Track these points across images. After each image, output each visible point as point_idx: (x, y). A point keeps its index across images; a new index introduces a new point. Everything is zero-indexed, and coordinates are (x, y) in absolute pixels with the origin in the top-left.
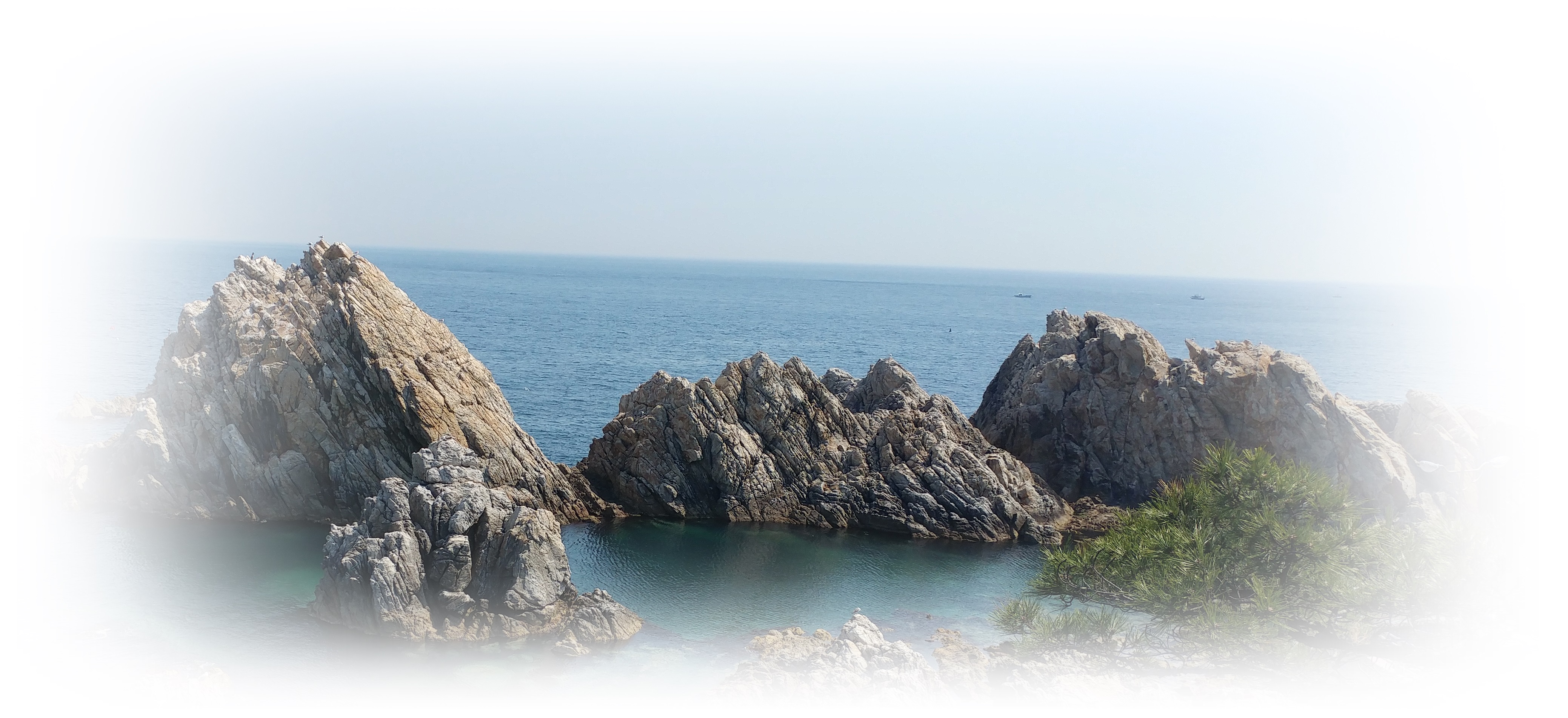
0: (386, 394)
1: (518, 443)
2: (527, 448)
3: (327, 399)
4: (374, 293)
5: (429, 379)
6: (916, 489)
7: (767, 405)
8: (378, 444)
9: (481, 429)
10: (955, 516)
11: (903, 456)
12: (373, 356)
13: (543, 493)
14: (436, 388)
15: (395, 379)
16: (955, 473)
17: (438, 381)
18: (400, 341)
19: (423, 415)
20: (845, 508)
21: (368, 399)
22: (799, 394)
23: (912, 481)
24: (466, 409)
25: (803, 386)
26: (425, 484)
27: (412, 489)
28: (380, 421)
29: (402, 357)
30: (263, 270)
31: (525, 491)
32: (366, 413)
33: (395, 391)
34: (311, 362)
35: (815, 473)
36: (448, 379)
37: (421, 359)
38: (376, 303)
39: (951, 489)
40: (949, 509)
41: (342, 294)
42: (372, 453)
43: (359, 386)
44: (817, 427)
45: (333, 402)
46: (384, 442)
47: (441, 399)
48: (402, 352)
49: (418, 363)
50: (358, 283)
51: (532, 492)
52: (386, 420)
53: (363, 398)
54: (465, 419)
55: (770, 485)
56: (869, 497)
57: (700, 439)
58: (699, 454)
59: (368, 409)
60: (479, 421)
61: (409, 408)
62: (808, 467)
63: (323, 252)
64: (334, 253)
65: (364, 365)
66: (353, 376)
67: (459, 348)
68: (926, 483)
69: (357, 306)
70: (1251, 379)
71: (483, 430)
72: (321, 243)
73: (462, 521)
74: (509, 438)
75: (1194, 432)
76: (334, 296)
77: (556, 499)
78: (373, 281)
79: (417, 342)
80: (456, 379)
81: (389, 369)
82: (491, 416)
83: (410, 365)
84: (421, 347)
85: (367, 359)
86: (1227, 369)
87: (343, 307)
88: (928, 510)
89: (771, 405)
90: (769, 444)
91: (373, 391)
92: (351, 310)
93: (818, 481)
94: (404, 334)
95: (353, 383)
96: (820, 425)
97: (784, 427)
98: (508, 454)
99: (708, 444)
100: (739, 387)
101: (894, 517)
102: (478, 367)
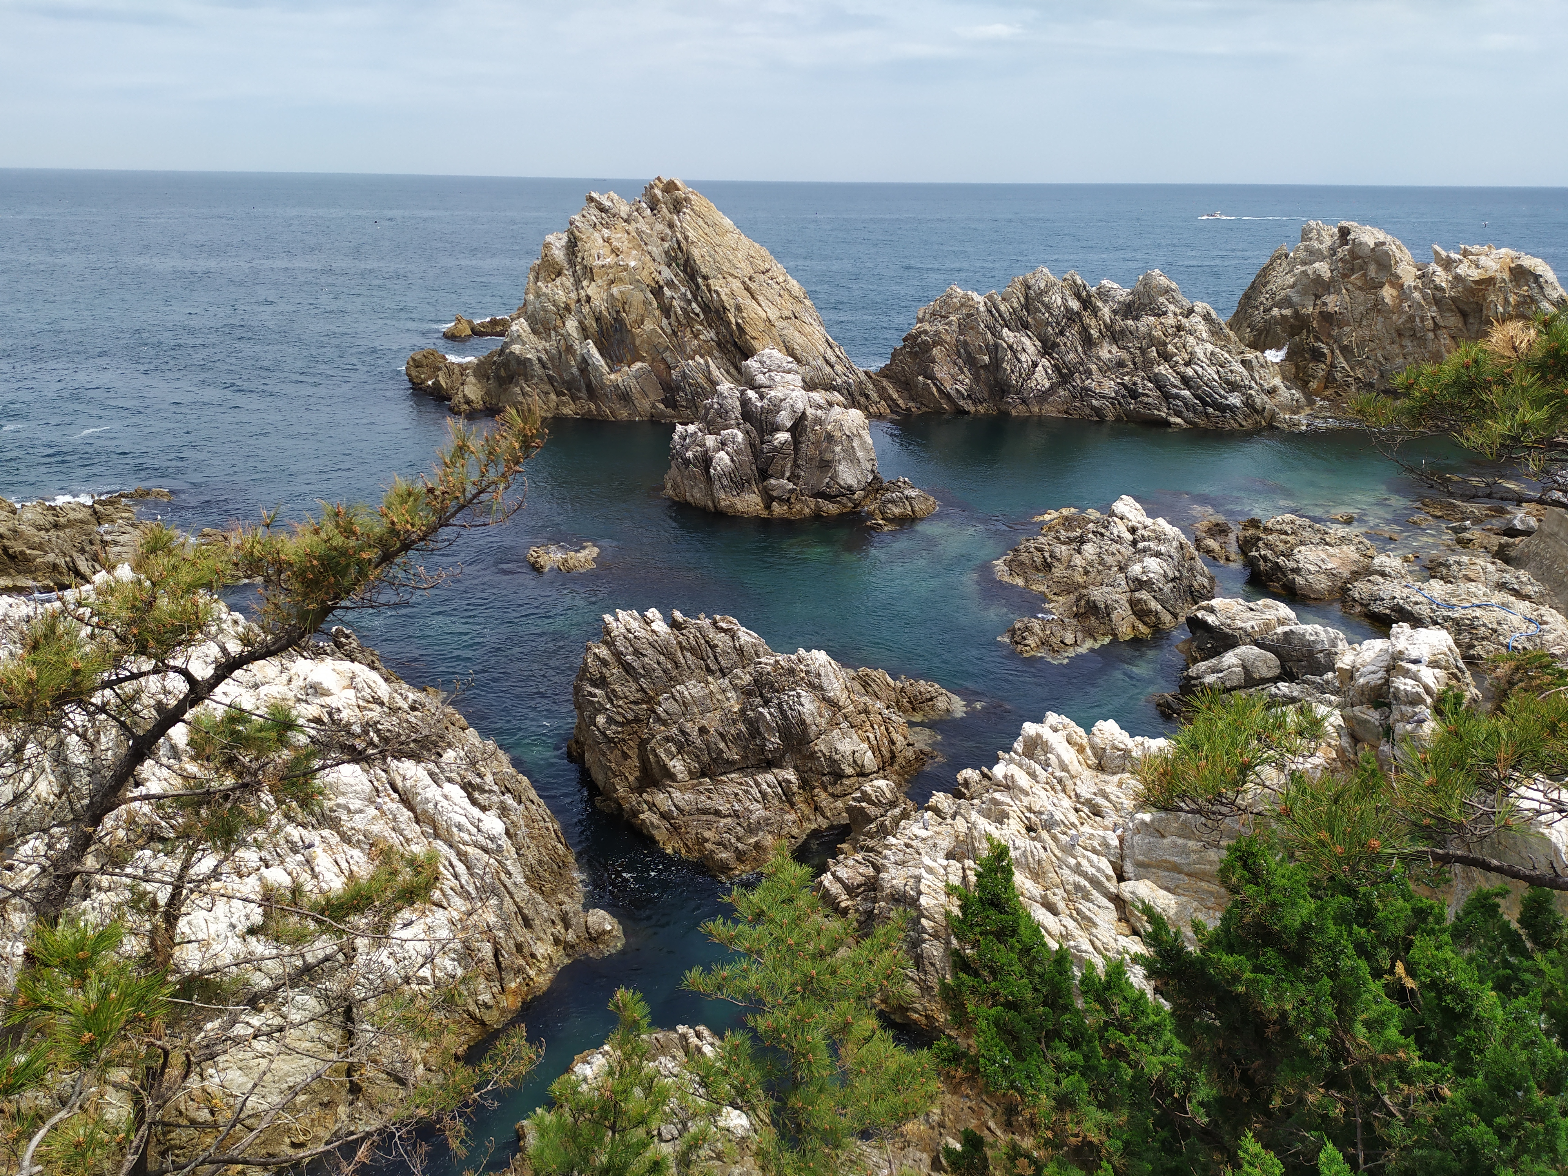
0: (717, 311)
1: (829, 351)
2: (838, 357)
3: (668, 317)
4: (706, 223)
5: (753, 297)
6: (1175, 387)
7: (1047, 315)
8: (711, 355)
9: (798, 340)
10: (1210, 410)
11: (1166, 357)
12: (706, 278)
13: (851, 394)
14: (760, 305)
15: (724, 298)
16: (1211, 372)
17: (760, 298)
18: (727, 264)
19: (748, 329)
20: (1113, 404)
21: (702, 316)
22: (1075, 305)
23: (1173, 380)
24: (784, 324)
25: (1078, 296)
26: (753, 388)
27: (743, 393)
28: (713, 334)
29: (730, 279)
30: (610, 204)
31: (836, 393)
32: (701, 328)
33: (724, 308)
34: (653, 284)
35: (1089, 373)
36: (770, 298)
37: (746, 279)
38: (707, 230)
39: (1207, 386)
40: (1205, 403)
41: (679, 224)
42: (706, 362)
43: (694, 305)
44: (1090, 333)
45: (673, 318)
46: (715, 352)
47: (764, 315)
48: (731, 275)
49: (744, 283)
50: (692, 213)
51: (842, 394)
52: (717, 334)
53: (697, 315)
54: (785, 332)
55: (1047, 384)
56: (1134, 394)
57: (987, 345)
58: (986, 358)
59: (702, 324)
60: (796, 333)
61: (737, 324)
62: (1081, 369)
63: (661, 186)
64: (670, 187)
65: (698, 286)
66: (690, 296)
67: (778, 269)
68: (1186, 381)
69: (691, 234)
70: (1491, 281)
71: (800, 341)
72: (659, 179)
73: (784, 418)
74: (822, 347)
75: (1434, 331)
76: (671, 226)
77: (862, 400)
78: (704, 210)
79: (743, 265)
80: (776, 297)
81: (719, 289)
82: (807, 329)
83: (736, 285)
84: (745, 269)
85: (700, 280)
86: (1469, 272)
87: (679, 235)
88: (1186, 404)
89: (1051, 314)
90: (1048, 348)
91: (706, 308)
92: (686, 238)
93: (1090, 381)
94: (731, 257)
95: (689, 302)
96: (1092, 332)
97: (1062, 333)
98: (820, 362)
99: (994, 350)
100: (1022, 299)
101: (1156, 412)
102: (794, 285)
